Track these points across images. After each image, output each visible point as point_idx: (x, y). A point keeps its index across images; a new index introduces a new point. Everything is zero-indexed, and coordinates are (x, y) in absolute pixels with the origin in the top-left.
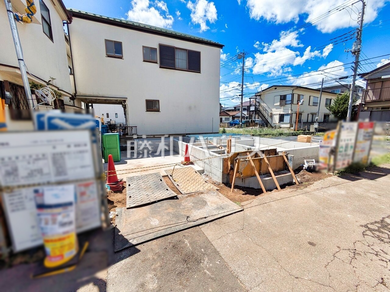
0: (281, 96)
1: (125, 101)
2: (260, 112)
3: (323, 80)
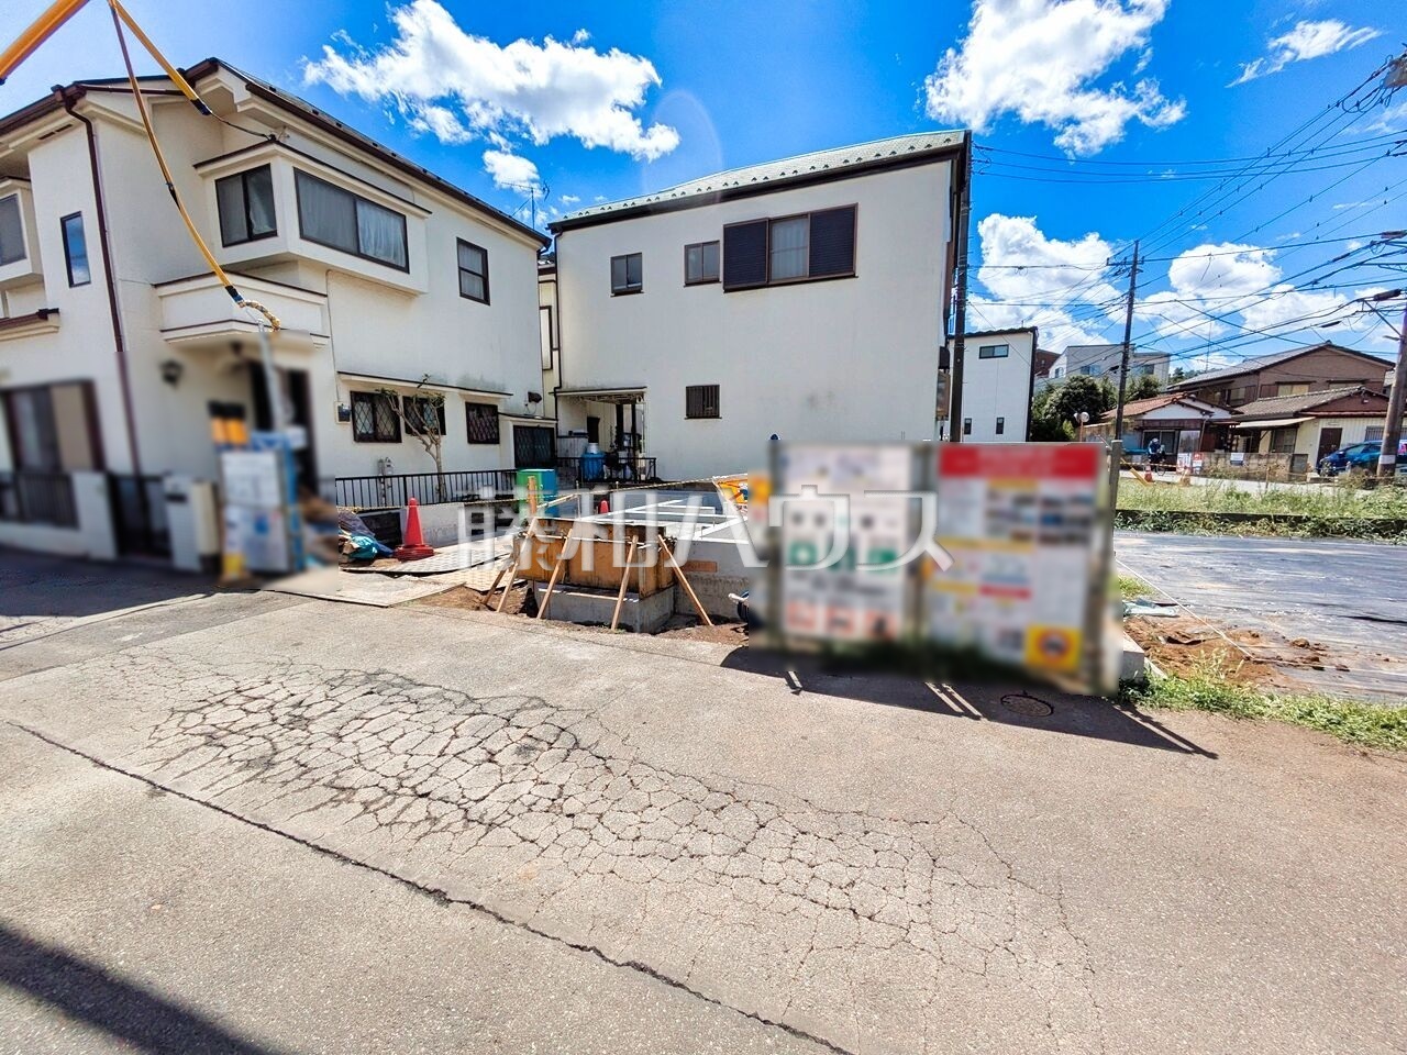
1: (642, 395)
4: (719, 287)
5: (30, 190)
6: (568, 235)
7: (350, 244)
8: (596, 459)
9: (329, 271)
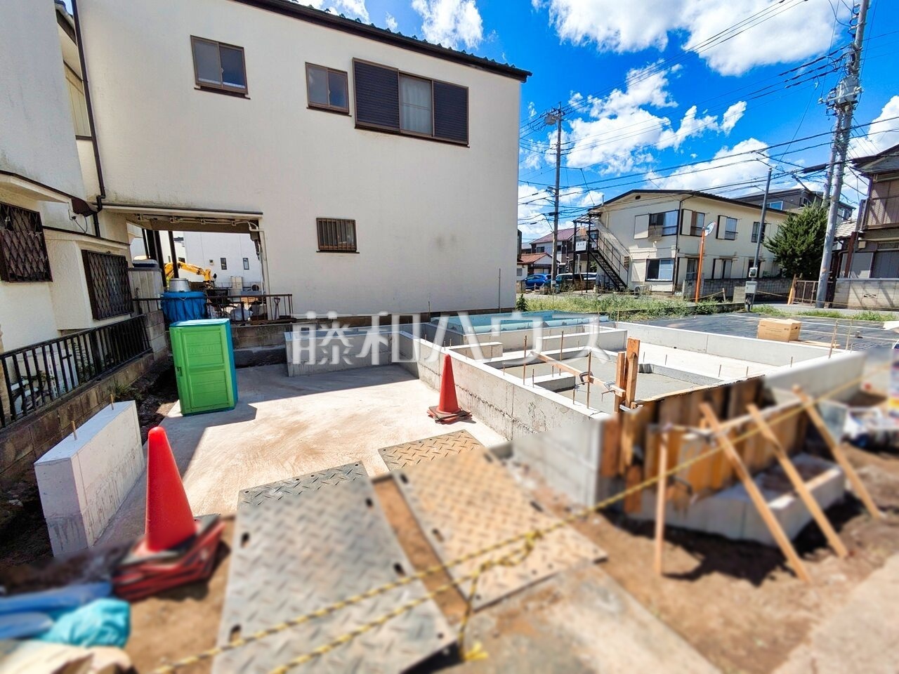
0: (651, 215)
1: (256, 222)
2: (600, 255)
3: (771, 172)
4: (348, 122)
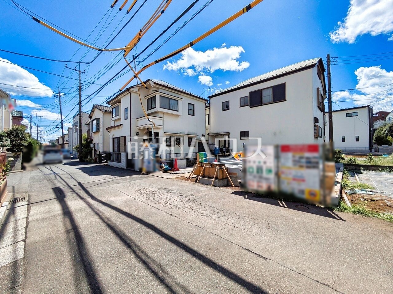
1: (229, 134)
4: (249, 107)
5: (121, 104)
6: (212, 98)
7: (168, 108)
8: (218, 150)
9: (164, 113)
